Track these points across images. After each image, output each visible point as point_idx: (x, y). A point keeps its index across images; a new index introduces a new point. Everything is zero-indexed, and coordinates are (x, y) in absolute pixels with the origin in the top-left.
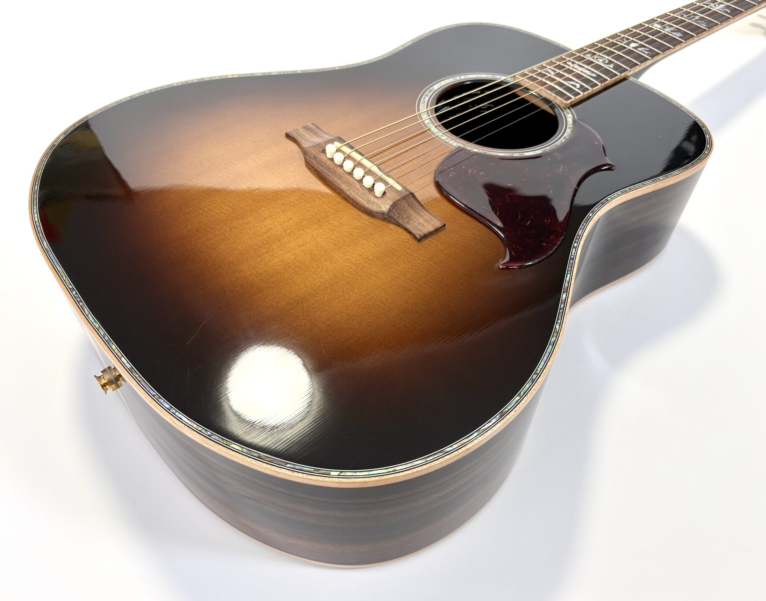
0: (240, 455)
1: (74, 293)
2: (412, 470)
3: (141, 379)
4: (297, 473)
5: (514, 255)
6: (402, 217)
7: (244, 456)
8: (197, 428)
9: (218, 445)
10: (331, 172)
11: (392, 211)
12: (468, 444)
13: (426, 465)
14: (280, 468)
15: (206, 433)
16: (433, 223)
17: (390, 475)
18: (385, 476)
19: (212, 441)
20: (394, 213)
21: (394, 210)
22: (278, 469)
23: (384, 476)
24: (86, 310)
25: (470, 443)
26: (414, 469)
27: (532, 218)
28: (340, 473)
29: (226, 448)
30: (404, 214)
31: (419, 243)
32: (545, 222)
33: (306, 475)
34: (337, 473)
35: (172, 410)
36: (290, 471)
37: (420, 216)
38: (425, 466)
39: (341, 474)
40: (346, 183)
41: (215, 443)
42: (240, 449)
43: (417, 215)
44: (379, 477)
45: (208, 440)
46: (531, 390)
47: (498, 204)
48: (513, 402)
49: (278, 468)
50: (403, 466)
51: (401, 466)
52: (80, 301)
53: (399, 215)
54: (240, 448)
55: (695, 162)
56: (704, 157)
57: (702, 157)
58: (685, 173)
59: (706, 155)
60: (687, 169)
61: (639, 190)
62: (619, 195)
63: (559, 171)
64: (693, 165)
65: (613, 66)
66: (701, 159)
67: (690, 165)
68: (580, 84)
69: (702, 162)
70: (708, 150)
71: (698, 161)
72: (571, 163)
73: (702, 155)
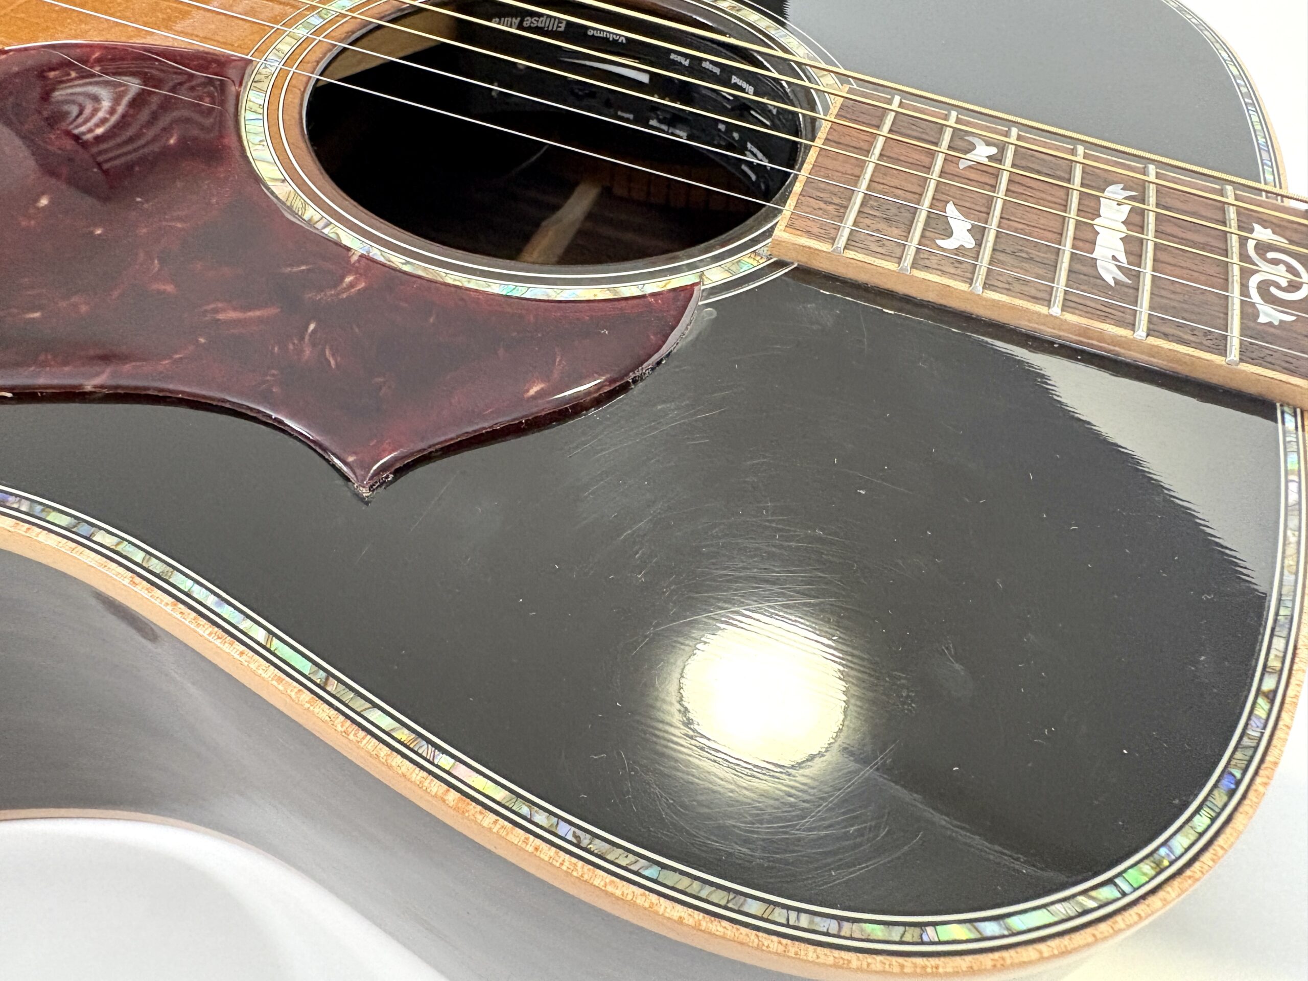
55: (684, 883)
56: (788, 926)
57: (778, 910)
58: (526, 841)
59: (827, 934)
60: (577, 846)
61: (206, 629)
62: (112, 555)
63: (216, 311)
64: (646, 873)
65: (1276, 323)
66: (745, 909)
67: (632, 858)
68: (979, 244)
69: (725, 923)
70: (901, 943)
71: (714, 898)
72: (302, 338)
73: (799, 910)
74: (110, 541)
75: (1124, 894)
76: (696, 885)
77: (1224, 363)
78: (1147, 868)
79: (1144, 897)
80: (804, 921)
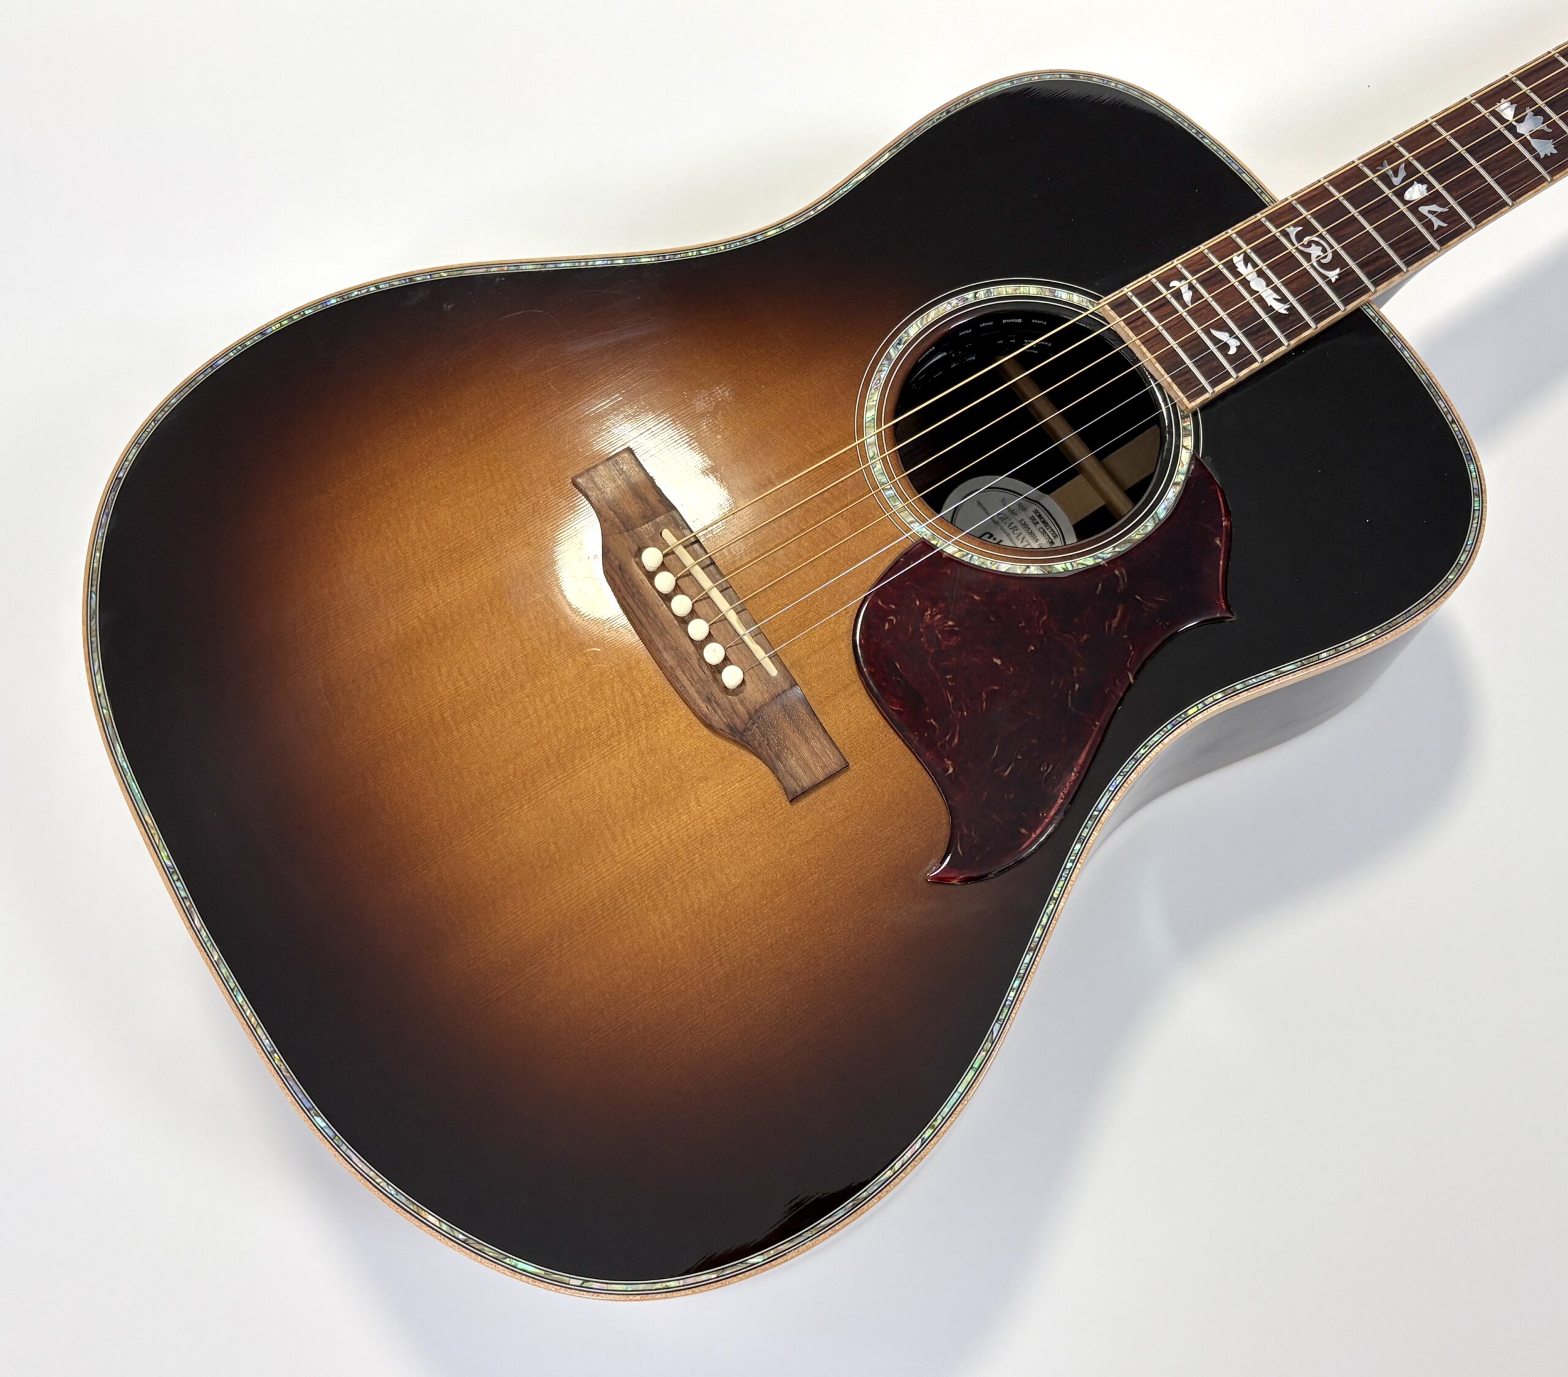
0: (437, 1233)
1: (175, 878)
2: (694, 1289)
3: (288, 1075)
4: (520, 1275)
5: (961, 852)
6: (769, 742)
7: (443, 1237)
8: (374, 1178)
9: (406, 1212)
10: (647, 615)
11: (750, 730)
12: (789, 1252)
13: (717, 1283)
14: (495, 1264)
15: (387, 1188)
16: (824, 760)
17: (658, 1295)
18: (651, 1295)
19: (395, 1205)
20: (753, 735)
21: (754, 727)
22: (492, 1265)
23: (649, 1295)
24: (196, 921)
25: (793, 1252)
26: (697, 1288)
27: (1019, 759)
28: (583, 1283)
29: (417, 1220)
30: (774, 735)
31: (792, 805)
32: (1041, 771)
33: (533, 1280)
34: (579, 1283)
35: (337, 1140)
36: (508, 1270)
37: (803, 739)
38: (714, 1284)
39: (585, 1285)
40: (672, 648)
41: (400, 1208)
42: (437, 1223)
43: (798, 738)
44: (641, 1296)
45: (390, 1201)
46: (916, 1160)
47: (963, 714)
48: (879, 1181)
49: (492, 1263)
50: (680, 1281)
51: (677, 1281)
52: (185, 898)
53: (763, 739)
54: (438, 1221)
55: (1415, 609)
56: (1440, 593)
57: (1435, 592)
58: (1382, 639)
59: (1447, 586)
60: (1391, 628)
61: (1264, 687)
62: (1216, 702)
63: (1110, 626)
64: (1407, 616)
65: (1337, 277)
66: (1430, 600)
67: (1402, 617)
68: (1240, 340)
69: (1431, 607)
70: (1459, 571)
71: (1424, 605)
72: (1143, 603)
73: (1438, 588)
74: (1211, 700)
75: (1479, 510)
76: (1417, 607)
77: (1313, 331)
78: (1476, 499)
79: (1482, 506)
80: (1441, 588)
